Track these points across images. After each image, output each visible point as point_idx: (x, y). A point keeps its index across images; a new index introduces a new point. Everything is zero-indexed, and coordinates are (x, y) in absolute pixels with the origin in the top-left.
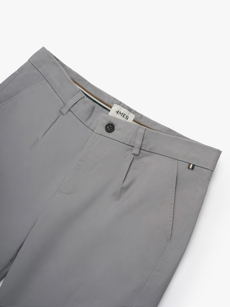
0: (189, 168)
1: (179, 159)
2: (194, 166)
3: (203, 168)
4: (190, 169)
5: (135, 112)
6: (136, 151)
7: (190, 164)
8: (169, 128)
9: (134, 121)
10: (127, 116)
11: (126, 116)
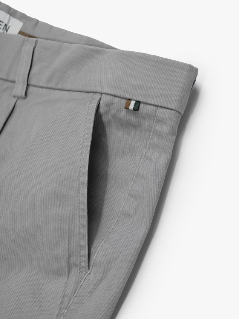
0: (127, 108)
1: (103, 92)
2: (138, 103)
3: (158, 106)
4: (131, 110)
5: (22, 17)
6: (20, 90)
7: (130, 100)
8: (89, 38)
9: (21, 33)
10: (6, 25)
11: (3, 25)
